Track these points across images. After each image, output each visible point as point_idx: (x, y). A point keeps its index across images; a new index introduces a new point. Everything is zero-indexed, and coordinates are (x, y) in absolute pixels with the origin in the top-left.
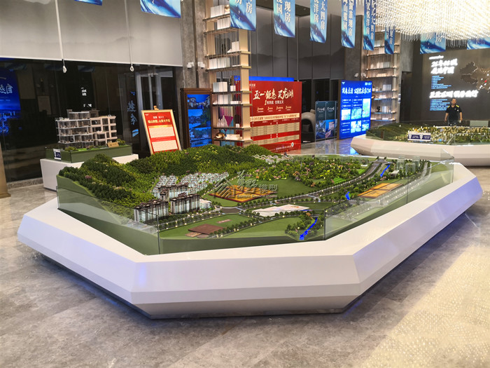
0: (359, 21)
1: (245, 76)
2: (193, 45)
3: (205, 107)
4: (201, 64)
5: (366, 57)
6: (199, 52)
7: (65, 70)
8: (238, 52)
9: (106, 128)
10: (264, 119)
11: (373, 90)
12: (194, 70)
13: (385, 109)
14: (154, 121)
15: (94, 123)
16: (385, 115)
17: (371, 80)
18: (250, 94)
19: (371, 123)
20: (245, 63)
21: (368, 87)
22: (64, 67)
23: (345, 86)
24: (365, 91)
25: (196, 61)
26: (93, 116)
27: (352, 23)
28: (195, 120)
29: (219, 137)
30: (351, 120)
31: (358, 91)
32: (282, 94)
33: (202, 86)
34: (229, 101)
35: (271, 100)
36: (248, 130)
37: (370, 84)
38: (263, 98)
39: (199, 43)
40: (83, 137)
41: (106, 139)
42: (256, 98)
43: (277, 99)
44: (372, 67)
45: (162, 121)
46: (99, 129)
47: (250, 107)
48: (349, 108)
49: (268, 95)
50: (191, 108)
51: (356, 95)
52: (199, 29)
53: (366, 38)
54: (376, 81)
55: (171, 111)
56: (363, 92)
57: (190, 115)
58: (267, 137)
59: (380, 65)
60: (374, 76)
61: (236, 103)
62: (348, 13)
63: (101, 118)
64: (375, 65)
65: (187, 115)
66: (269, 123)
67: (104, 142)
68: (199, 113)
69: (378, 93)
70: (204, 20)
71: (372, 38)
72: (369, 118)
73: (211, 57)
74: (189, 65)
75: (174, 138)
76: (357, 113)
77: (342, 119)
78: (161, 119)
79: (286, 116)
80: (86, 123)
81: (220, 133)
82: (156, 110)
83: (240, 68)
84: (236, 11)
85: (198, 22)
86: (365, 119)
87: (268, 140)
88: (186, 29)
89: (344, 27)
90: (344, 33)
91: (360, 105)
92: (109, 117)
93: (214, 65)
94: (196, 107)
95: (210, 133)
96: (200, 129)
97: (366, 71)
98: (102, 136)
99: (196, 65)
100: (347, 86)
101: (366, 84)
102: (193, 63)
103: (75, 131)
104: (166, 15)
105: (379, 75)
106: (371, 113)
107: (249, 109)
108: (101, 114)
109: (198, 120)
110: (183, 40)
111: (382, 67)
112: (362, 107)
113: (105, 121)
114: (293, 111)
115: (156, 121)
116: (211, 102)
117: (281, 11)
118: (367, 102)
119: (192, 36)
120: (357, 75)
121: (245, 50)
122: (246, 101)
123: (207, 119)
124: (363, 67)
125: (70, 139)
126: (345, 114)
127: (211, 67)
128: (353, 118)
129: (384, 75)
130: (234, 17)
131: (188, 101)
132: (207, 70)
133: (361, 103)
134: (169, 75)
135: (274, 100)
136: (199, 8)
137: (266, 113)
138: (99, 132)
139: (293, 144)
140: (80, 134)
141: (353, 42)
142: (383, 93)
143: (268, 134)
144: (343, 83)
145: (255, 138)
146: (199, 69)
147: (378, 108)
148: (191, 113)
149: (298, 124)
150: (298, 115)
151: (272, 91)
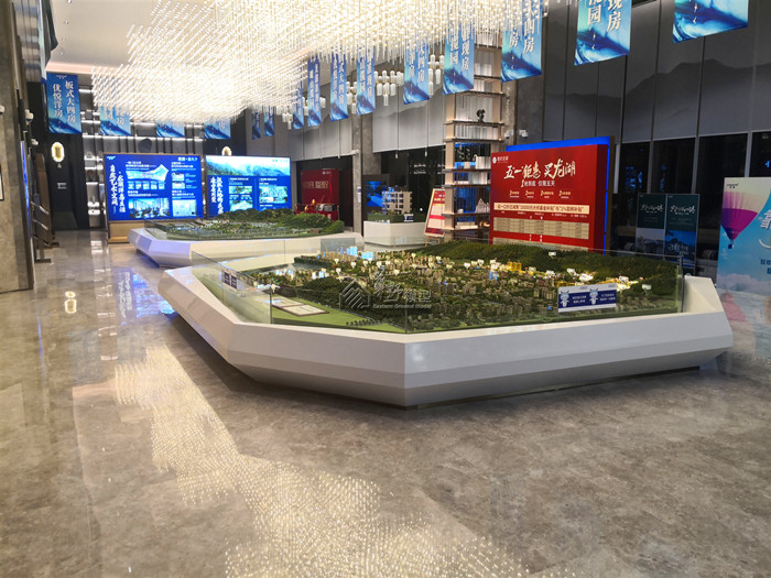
10: (519, 208)
32: (552, 171)
38: (520, 176)
42: (507, 177)
43: (543, 178)
49: (527, 172)
66: (527, 215)
79: (559, 209)
87: (525, 241)
135: (537, 181)
143: (526, 232)
149: (585, 227)
150: (585, 210)
151: (533, 166)
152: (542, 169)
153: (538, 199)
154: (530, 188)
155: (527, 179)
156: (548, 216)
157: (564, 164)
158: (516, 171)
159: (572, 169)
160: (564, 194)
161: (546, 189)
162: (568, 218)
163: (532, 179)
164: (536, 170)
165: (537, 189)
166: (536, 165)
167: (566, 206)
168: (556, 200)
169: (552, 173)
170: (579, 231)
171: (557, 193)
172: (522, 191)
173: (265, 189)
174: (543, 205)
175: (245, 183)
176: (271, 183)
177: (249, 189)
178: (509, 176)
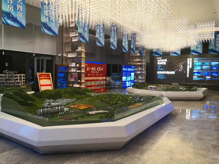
0: (130, 42)
1: (83, 61)
2: (61, 47)
3: (65, 72)
4: (65, 55)
5: (132, 57)
6: (64, 50)
7: (4, 53)
8: (81, 51)
9: (21, 80)
10: (91, 79)
11: (135, 69)
12: (61, 57)
13: (140, 77)
14: (42, 78)
15: (15, 77)
16: (140, 80)
17: (134, 65)
18: (85, 68)
19: (134, 82)
20: (83, 56)
21: (133, 68)
22: (3, 52)
23: (124, 67)
24: (132, 70)
25: (63, 53)
26: (15, 74)
27: (127, 43)
28: (61, 78)
29: (71, 85)
30: (126, 81)
31: (129, 70)
32: (98, 69)
33: (64, 64)
34: (76, 71)
35: (94, 71)
36: (83, 83)
37: (134, 67)
38: (91, 70)
39: (64, 46)
40: (9, 83)
41: (20, 84)
42: (87, 70)
43: (96, 71)
44: (135, 60)
45: (46, 77)
46: (17, 80)
47: (85, 73)
48: (125, 76)
49: (93, 69)
50: (59, 73)
51: (128, 71)
52: (64, 41)
53: (132, 49)
54: (136, 66)
55: (50, 74)
56: (131, 70)
57: (58, 76)
58: (92, 86)
59: (138, 60)
60: (135, 64)
61: (79, 71)
62: (125, 39)
63: (19, 75)
64: (136, 60)
65: (57, 75)
66: (93, 80)
67: (19, 85)
68: (62, 75)
69: (137, 71)
70: (67, 37)
71: (134, 49)
72: (133, 81)
73: (69, 52)
74: (59, 55)
75: (50, 85)
76: (129, 79)
77: (123, 80)
78: (45, 77)
79: (100, 78)
80: (11, 77)
81: (71, 84)
82: (44, 73)
83: (82, 57)
84: (80, 35)
85: (64, 38)
86: (132, 81)
87: (92, 87)
88: (59, 40)
89: (124, 44)
90: (124, 46)
91: (130, 75)
92: (22, 75)
93: (70, 56)
94: (61, 72)
95: (67, 84)
96: (63, 82)
97: (132, 62)
98: (19, 83)
99: (62, 55)
100: (125, 67)
101: (132, 67)
102: (61, 54)
103: (6, 80)
104: (52, 34)
105: (137, 64)
106: (134, 79)
107: (84, 74)
108: (18, 73)
109: (62, 78)
110: (57, 45)
111: (139, 60)
112: (131, 76)
113: (21, 76)
114: (103, 76)
115: (43, 78)
116: (68, 70)
117: (99, 36)
118: (133, 74)
119: (61, 43)
120: (129, 63)
121: (84, 50)
122: (83, 71)
123: (66, 78)
124: (131, 60)
125: (3, 83)
126: (124, 78)
127: (69, 56)
128: (127, 80)
129: (139, 64)
130: (80, 37)
131: (58, 70)
132: (67, 57)
133: (130, 74)
134: (50, 58)
135: (95, 71)
136: (65, 32)
137: (91, 76)
138: (17, 81)
139: (102, 90)
140: (8, 81)
141: (127, 50)
142: (139, 71)
143: (92, 85)
144: (123, 66)
145: (87, 86)
146: (63, 57)
147: (137, 77)
148: (59, 75)
150: (105, 78)
157: (101, 68)
165: (95, 73)
166: (95, 68)
168: (99, 76)
172: (92, 74)
174: (96, 77)
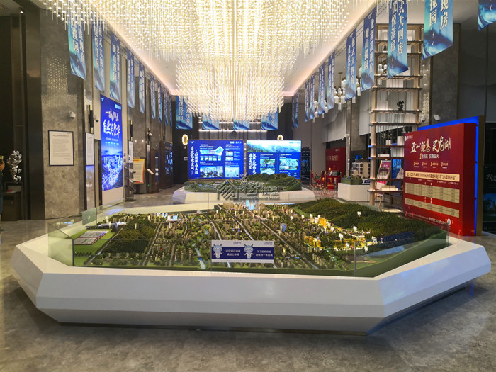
10: (419, 176)
32: (437, 144)
38: (419, 150)
43: (432, 152)
49: (423, 147)
114: (451, 170)
135: (428, 154)
139: (449, 222)
143: (423, 195)
149: (457, 192)
150: (457, 178)
151: (426, 142)
152: (431, 144)
153: (429, 170)
154: (424, 160)
155: (423, 153)
156: (436, 183)
157: (444, 140)
158: (417, 147)
159: (448, 144)
160: (445, 165)
161: (434, 160)
162: (446, 184)
163: (425, 153)
164: (428, 146)
165: (429, 161)
166: (428, 142)
167: (445, 175)
168: (439, 170)
169: (437, 148)
170: (453, 196)
171: (440, 164)
172: (421, 161)
173: (283, 161)
174: (432, 174)
175: (271, 157)
176: (288, 157)
177: (273, 161)
178: (413, 151)
